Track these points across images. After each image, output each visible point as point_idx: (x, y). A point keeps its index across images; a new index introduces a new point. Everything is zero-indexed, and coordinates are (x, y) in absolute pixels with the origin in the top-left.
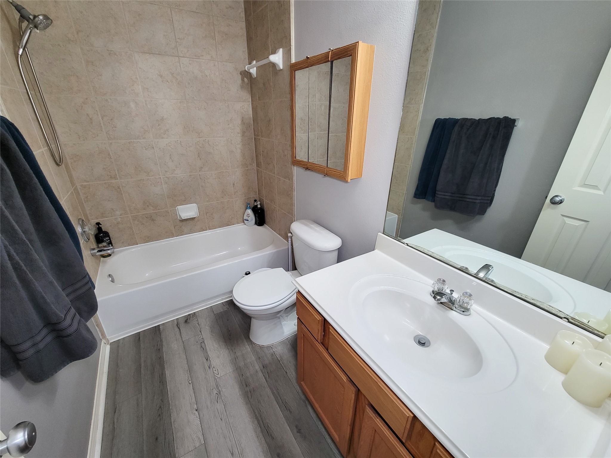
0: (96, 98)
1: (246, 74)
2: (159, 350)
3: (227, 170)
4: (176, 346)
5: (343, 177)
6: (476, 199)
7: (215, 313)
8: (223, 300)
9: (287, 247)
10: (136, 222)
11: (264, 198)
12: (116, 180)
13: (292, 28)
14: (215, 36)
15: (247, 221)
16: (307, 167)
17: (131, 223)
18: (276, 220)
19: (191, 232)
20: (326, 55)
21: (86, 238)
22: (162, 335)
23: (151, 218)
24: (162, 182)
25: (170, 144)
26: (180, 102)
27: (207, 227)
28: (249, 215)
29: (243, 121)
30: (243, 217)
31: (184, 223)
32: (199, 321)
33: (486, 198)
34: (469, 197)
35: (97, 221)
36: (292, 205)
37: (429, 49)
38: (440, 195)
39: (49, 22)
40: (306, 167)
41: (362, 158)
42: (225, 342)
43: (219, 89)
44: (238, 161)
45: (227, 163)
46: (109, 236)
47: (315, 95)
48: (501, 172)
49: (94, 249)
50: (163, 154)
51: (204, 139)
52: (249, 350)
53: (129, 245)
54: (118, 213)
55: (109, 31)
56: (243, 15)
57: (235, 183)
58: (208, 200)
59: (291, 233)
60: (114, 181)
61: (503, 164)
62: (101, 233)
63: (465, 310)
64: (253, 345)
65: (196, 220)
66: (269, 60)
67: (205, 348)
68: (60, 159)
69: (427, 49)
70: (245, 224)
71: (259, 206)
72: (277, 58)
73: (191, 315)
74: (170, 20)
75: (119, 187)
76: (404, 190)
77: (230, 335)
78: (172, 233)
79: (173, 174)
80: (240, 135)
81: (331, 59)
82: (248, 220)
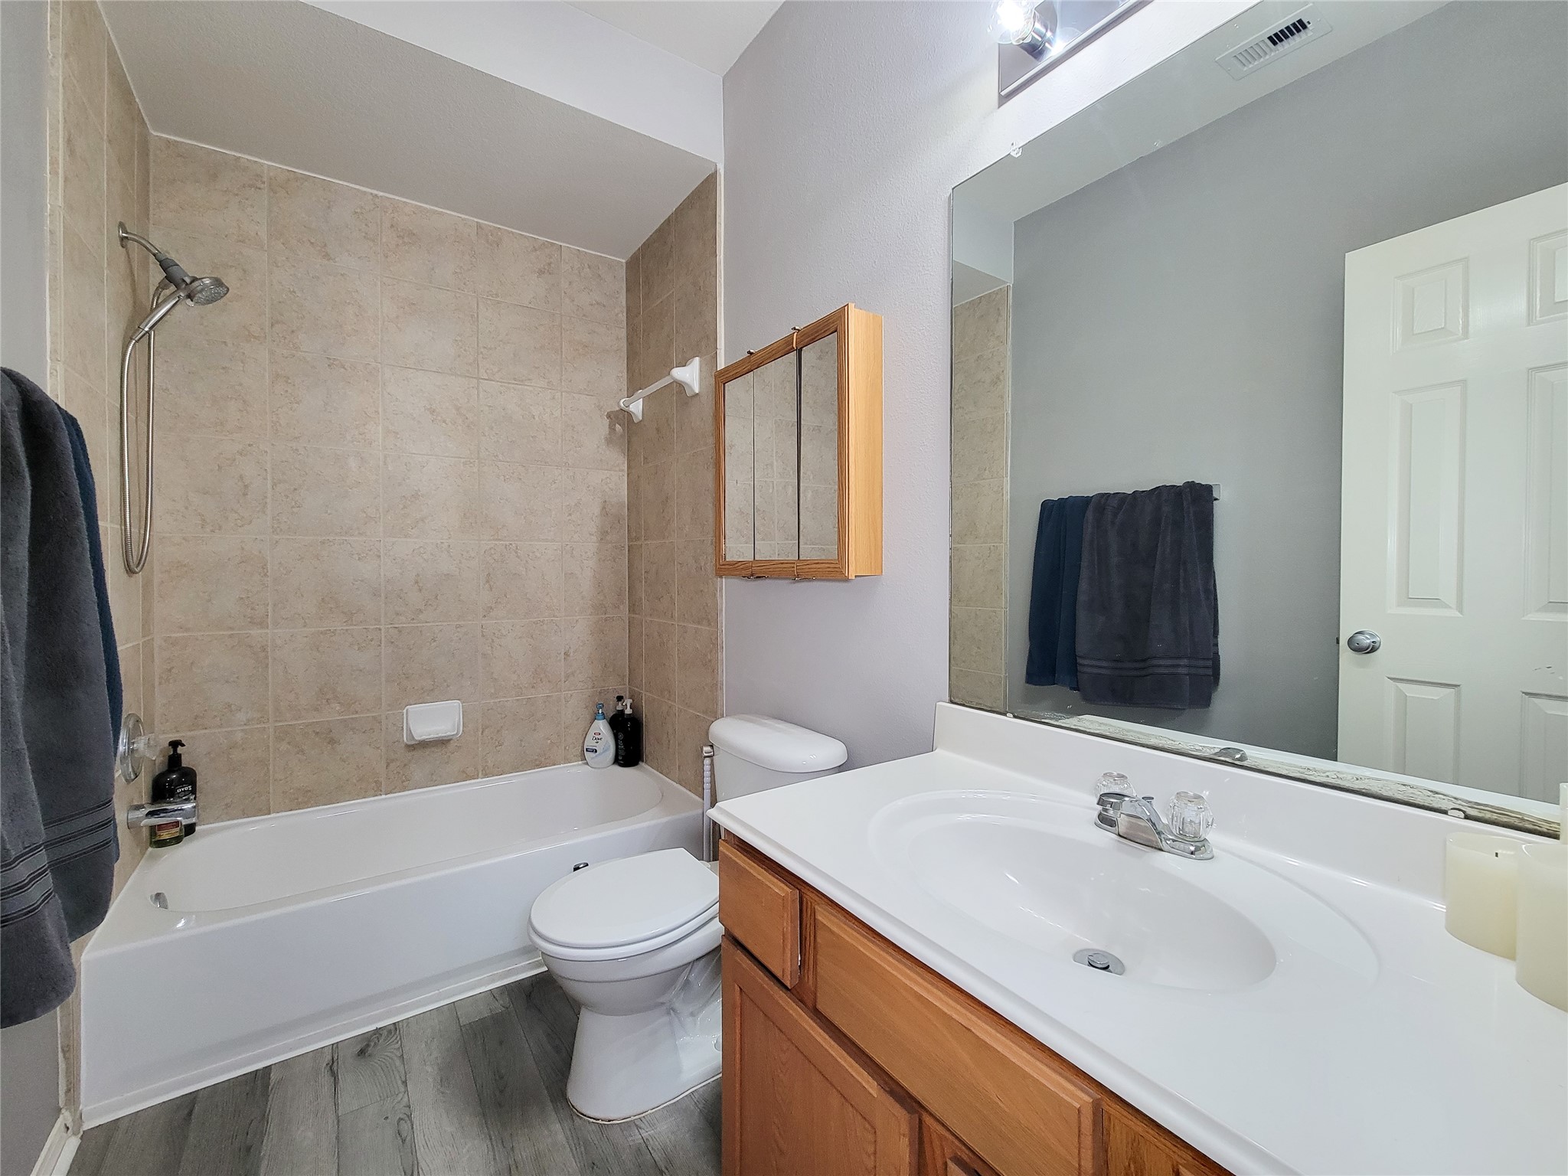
0: (273, 445)
1: (622, 417)
2: (249, 1149)
3: (554, 616)
4: (310, 1134)
5: (836, 570)
6: (1178, 666)
7: (464, 1021)
8: (493, 981)
9: (700, 811)
10: (284, 746)
11: (642, 689)
12: (262, 628)
13: (720, 321)
14: (561, 348)
15: (593, 755)
16: (754, 572)
17: (268, 747)
18: (671, 742)
19: (433, 780)
20: (788, 340)
21: (130, 770)
22: (270, 1099)
23: (329, 738)
24: (383, 639)
25: (422, 550)
26: (465, 464)
27: (480, 768)
28: (599, 737)
29: (604, 508)
30: (584, 742)
31: (417, 754)
32: (406, 1049)
33: (1201, 663)
34: (1161, 662)
35: (174, 737)
36: (715, 686)
37: (1001, 377)
38: (1089, 666)
39: (222, 290)
40: (749, 572)
41: (879, 530)
42: (484, 1115)
43: (558, 442)
44: (583, 598)
45: (555, 601)
46: (193, 784)
47: (772, 465)
48: (1216, 599)
49: (138, 808)
50: (400, 571)
51: (508, 543)
52: (561, 1137)
53: (245, 815)
54: (241, 717)
55: (341, 326)
56: (623, 317)
57: (572, 651)
58: (493, 691)
59: (712, 746)
60: (255, 632)
61: (1214, 577)
62: (173, 772)
63: (1197, 848)
64: (577, 1120)
65: (452, 745)
66: (672, 378)
67: (409, 1138)
68: (140, 560)
69: (998, 378)
70: (587, 764)
71: (628, 711)
72: (690, 375)
73: (385, 1033)
74: (472, 316)
75: (264, 649)
76: (1001, 669)
77: (501, 1092)
78: (376, 782)
79: (414, 621)
80: (594, 538)
81: (796, 344)
82: (596, 751)
